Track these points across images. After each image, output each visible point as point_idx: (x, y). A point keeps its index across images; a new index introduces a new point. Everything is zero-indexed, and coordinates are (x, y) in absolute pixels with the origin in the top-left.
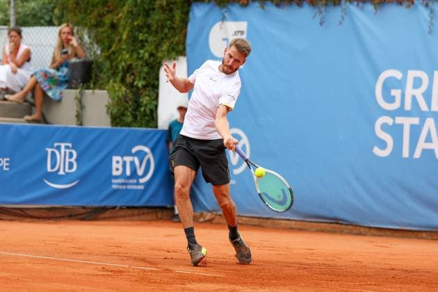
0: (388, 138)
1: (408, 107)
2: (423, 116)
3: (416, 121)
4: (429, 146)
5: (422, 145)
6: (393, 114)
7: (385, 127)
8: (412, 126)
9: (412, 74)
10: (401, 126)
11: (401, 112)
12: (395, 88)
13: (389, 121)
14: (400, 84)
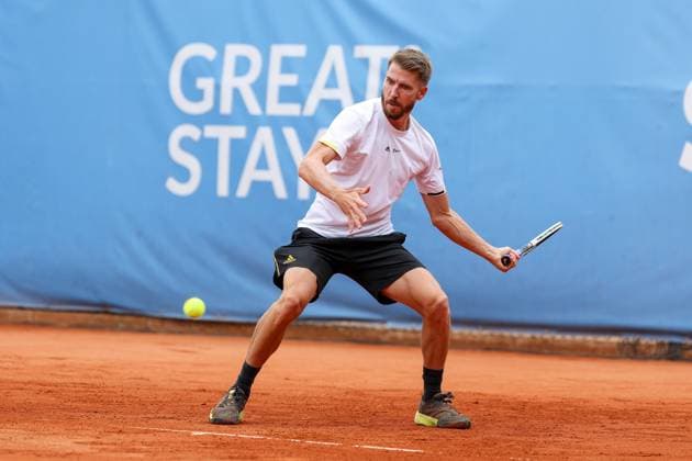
0: (192, 163)
1: (226, 107)
2: (253, 124)
3: (240, 132)
4: (262, 176)
5: (250, 174)
6: (199, 121)
7: (186, 144)
8: (234, 143)
9: (233, 51)
10: (214, 142)
11: (214, 117)
12: (204, 75)
13: (193, 132)
14: (213, 69)
